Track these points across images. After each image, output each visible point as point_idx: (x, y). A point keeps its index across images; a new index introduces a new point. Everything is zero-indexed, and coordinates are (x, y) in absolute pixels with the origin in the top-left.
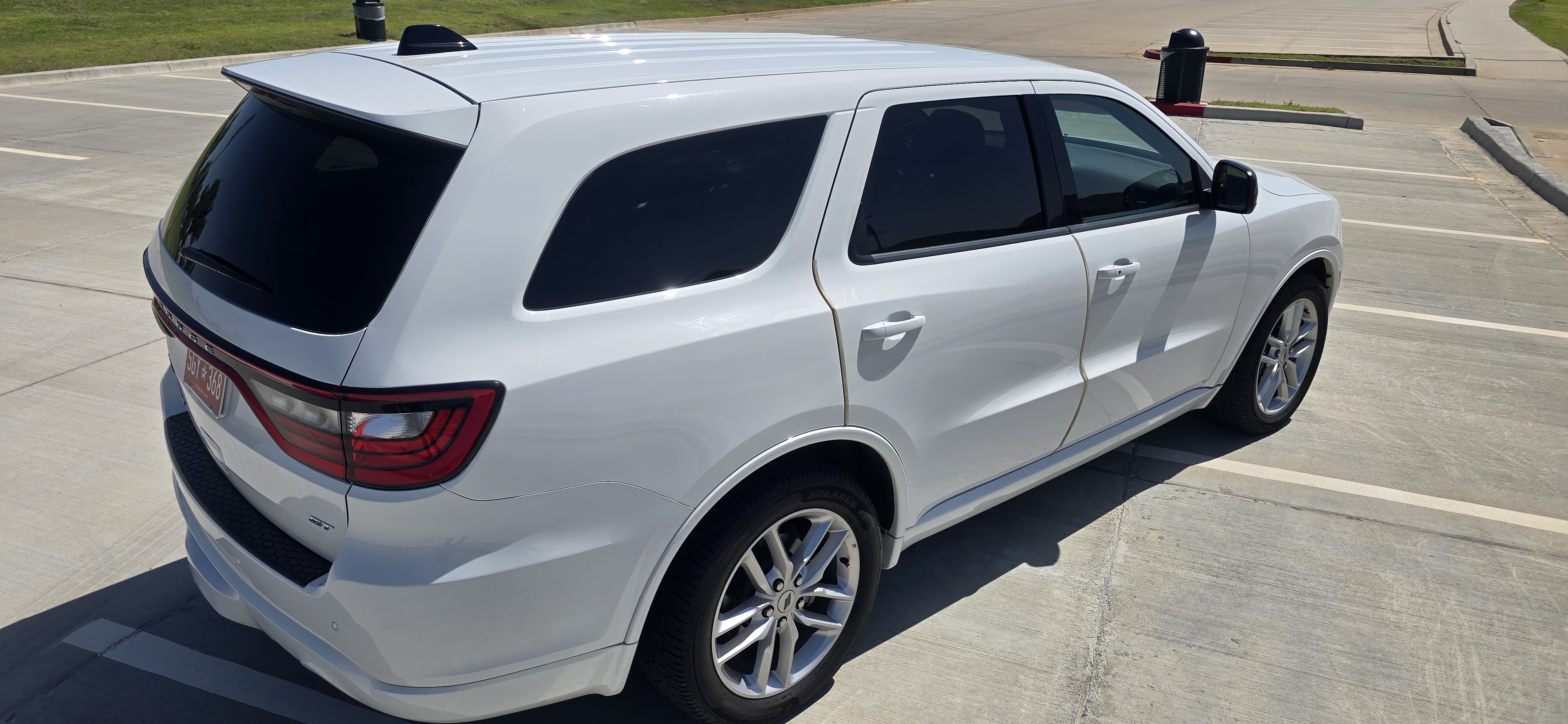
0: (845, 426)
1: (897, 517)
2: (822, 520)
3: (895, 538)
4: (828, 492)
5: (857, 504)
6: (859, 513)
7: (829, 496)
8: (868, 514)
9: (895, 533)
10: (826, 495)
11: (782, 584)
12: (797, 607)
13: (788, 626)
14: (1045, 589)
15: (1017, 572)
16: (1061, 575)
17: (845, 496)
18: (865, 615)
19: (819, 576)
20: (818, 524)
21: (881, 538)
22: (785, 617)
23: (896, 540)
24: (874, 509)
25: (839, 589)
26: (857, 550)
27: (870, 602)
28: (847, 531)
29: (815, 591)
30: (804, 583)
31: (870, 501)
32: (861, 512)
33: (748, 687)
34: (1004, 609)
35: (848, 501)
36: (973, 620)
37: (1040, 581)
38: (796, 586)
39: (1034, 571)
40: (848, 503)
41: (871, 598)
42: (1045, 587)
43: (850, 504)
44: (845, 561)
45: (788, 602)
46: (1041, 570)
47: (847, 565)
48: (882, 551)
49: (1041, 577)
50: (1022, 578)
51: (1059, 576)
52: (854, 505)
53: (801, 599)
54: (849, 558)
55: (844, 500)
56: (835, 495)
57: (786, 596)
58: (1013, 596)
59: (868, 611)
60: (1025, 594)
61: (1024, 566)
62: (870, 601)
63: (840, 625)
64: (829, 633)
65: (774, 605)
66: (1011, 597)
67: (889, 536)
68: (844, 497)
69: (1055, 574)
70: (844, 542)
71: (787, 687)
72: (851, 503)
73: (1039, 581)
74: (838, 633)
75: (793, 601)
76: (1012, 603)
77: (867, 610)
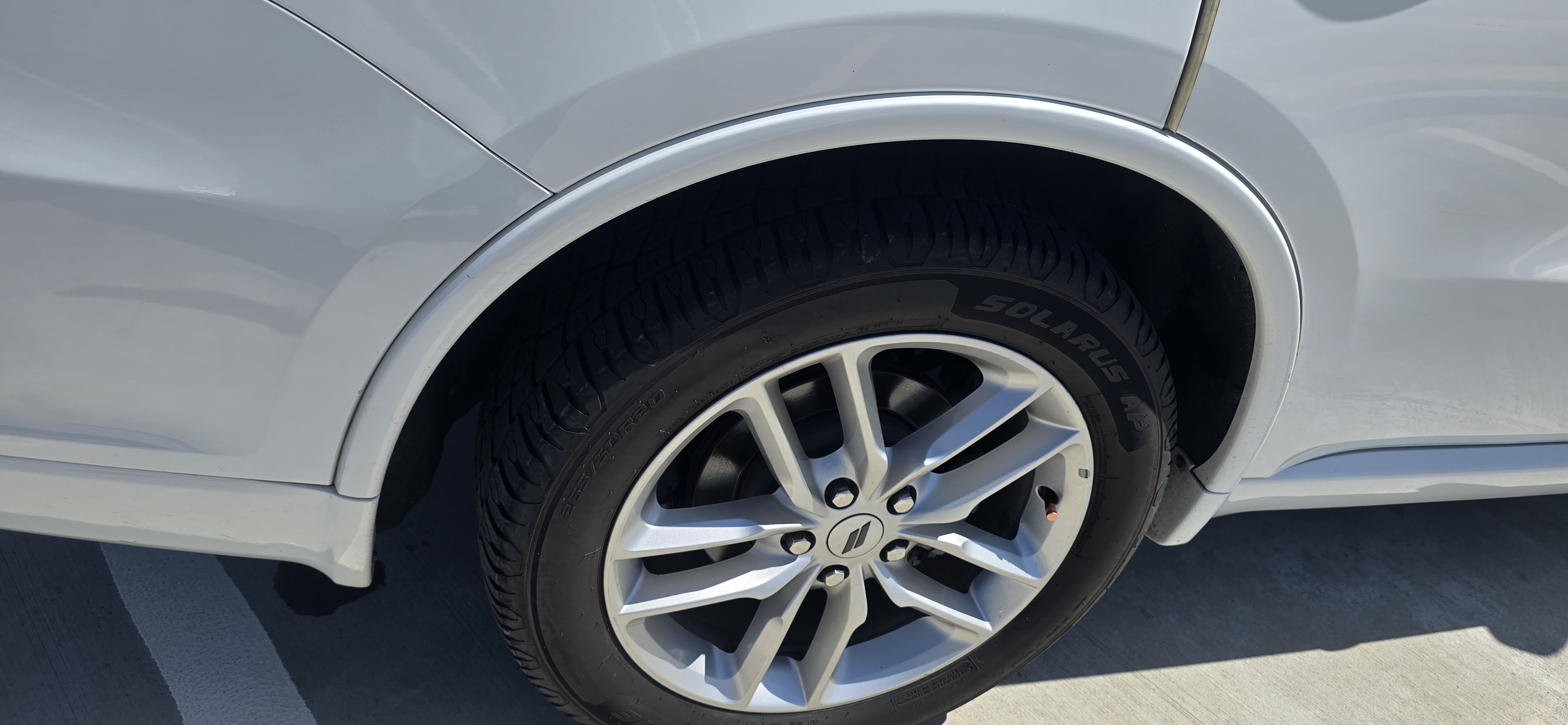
0: (1166, 131)
1: (1230, 444)
2: (1012, 381)
3: (1204, 488)
4: (1047, 313)
5: (1126, 377)
6: (1124, 400)
7: (1045, 326)
8: (1150, 413)
9: (1209, 479)
10: (1036, 321)
11: (852, 497)
12: (883, 555)
13: (847, 588)
14: (1512, 706)
15: (1458, 642)
16: (1559, 690)
17: (1097, 343)
18: (1059, 627)
19: (963, 510)
20: (997, 389)
21: (1163, 480)
22: (845, 570)
23: (1206, 495)
24: (1174, 406)
25: (1014, 553)
26: (1087, 485)
27: (1081, 607)
28: (1074, 433)
29: (941, 538)
30: (911, 512)
31: (1170, 381)
32: (1130, 400)
33: (710, 679)
34: (1399, 714)
35: (1102, 359)
36: (1317, 712)
37: (1506, 683)
38: (891, 509)
39: (1500, 655)
40: (1099, 364)
41: (1084, 599)
42: (1513, 702)
43: (1105, 370)
44: (1051, 498)
45: (857, 538)
46: (1516, 659)
47: (1050, 510)
48: (1155, 509)
49: (1509, 676)
50: (1466, 661)
51: (1555, 692)
52: (1115, 374)
53: (902, 543)
54: (1061, 496)
55: (1089, 351)
56: (1067, 328)
57: (858, 523)
58: (1431, 693)
59: (1068, 621)
60: (1462, 699)
61: (1480, 635)
62: (1081, 603)
63: (987, 625)
64: (956, 635)
65: (820, 534)
66: (1426, 695)
67: (1193, 480)
68: (1092, 344)
69: (1547, 682)
70: (1059, 456)
71: (813, 704)
72: (1108, 367)
73: (1503, 684)
74: (976, 642)
75: (874, 540)
76: (1422, 708)
77: (1067, 619)
